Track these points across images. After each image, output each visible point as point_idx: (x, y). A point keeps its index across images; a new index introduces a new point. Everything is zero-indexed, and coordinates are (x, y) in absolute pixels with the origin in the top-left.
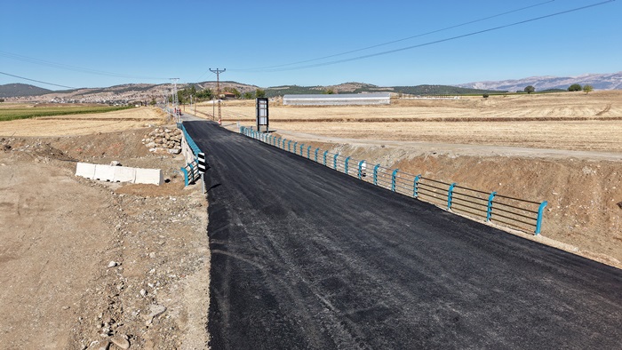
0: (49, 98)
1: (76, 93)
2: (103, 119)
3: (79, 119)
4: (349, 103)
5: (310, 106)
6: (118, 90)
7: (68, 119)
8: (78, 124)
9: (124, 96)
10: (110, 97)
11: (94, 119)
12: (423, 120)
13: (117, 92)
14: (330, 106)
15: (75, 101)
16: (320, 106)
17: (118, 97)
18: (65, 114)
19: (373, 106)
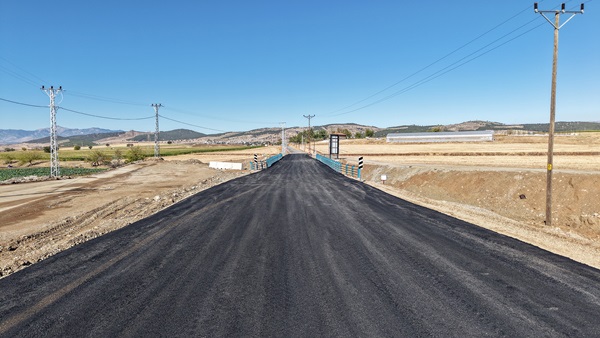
0: (203, 141)
1: (224, 136)
2: (238, 154)
3: (222, 155)
6: (255, 133)
7: (214, 155)
11: (232, 154)
13: (255, 135)
14: (431, 143)
15: (223, 143)
16: (421, 144)
18: (213, 151)
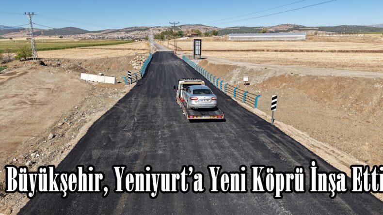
0: (88, 36)
1: (103, 32)
2: (114, 49)
3: (101, 49)
4: (275, 39)
5: (247, 41)
7: (95, 49)
8: (100, 52)
9: (132, 34)
10: (123, 35)
11: (110, 49)
12: (322, 51)
13: (127, 32)
14: (261, 41)
15: (103, 37)
16: (254, 41)
17: (128, 35)
18: (94, 45)
19: (292, 41)
